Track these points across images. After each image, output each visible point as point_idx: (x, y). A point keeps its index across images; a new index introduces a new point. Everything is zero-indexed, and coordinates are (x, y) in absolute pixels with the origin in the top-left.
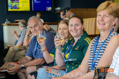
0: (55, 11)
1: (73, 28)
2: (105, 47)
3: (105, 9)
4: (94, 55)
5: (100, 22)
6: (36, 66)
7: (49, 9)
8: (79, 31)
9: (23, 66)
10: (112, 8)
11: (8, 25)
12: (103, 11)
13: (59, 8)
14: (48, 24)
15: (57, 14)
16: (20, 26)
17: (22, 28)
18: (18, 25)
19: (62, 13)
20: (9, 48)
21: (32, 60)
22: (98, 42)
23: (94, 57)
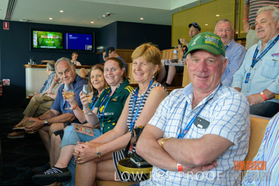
0: (96, 50)
1: (108, 73)
2: (145, 100)
3: (141, 55)
4: (133, 113)
5: (136, 72)
6: (64, 123)
7: (89, 47)
8: (116, 77)
9: (46, 122)
10: (150, 53)
11: (33, 67)
12: (139, 58)
13: (101, 48)
14: (86, 68)
15: (98, 54)
16: (48, 70)
17: (51, 72)
18: (45, 67)
19: (104, 54)
20: (31, 97)
21: (59, 115)
22: (137, 97)
23: (133, 116)
